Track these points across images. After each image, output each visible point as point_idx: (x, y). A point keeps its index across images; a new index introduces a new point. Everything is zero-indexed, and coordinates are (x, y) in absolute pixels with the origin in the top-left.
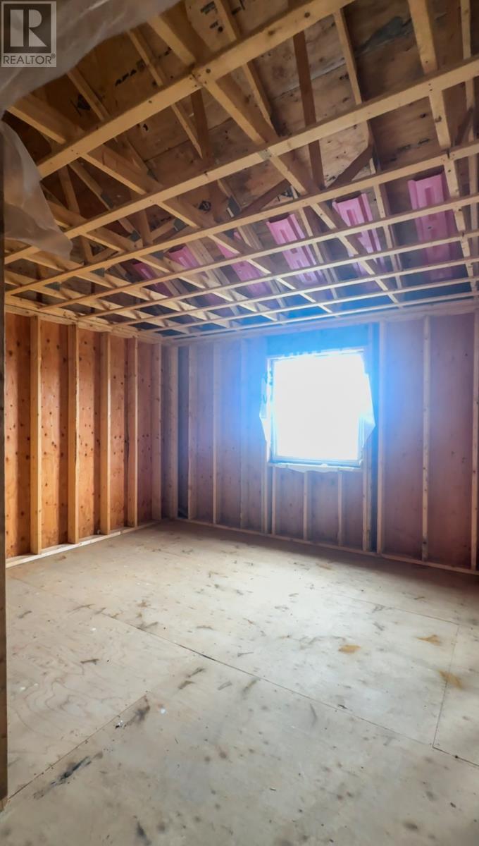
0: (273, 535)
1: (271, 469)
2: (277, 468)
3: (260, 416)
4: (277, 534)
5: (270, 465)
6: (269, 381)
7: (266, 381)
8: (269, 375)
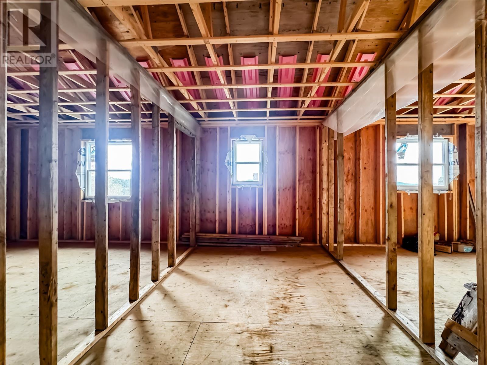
0: (84, 241)
1: (83, 203)
2: (87, 202)
3: (76, 173)
4: (87, 240)
5: (83, 201)
6: (82, 153)
7: (80, 154)
8: (83, 150)
